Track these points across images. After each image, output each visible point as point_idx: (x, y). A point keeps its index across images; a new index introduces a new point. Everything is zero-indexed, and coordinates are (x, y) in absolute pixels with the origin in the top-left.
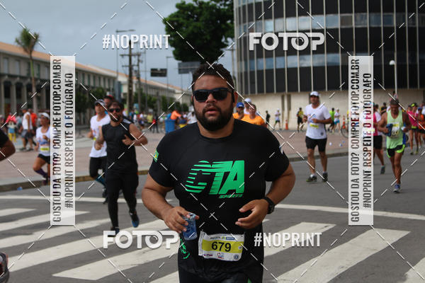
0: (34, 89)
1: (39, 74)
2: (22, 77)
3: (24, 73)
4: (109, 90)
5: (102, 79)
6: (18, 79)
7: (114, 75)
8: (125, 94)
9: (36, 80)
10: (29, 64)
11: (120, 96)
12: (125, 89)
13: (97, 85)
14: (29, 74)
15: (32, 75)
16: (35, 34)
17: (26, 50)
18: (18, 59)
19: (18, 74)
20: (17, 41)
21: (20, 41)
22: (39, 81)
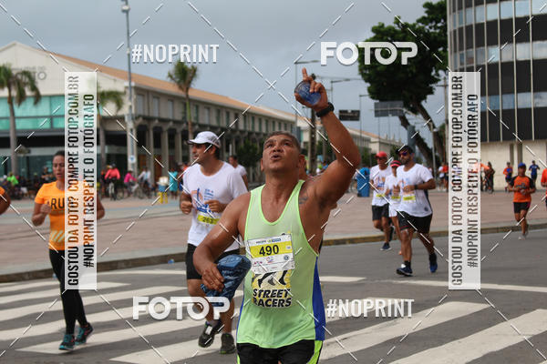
1: (197, 118)
2: (176, 122)
3: (179, 117)
5: (277, 124)
6: (171, 123)
7: (292, 118)
8: (305, 143)
9: (193, 125)
10: (185, 105)
12: (306, 137)
14: (184, 117)
15: (188, 119)
16: (193, 67)
17: (180, 88)
18: (172, 98)
19: (171, 117)
20: (170, 76)
21: (174, 76)
22: (197, 127)
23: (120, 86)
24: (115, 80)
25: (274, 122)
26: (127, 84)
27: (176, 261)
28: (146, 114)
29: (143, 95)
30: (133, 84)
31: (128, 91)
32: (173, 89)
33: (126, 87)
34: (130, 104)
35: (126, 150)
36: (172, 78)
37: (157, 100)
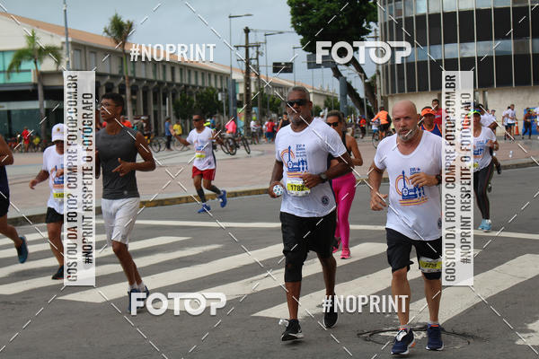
0: (128, 91)
1: (134, 72)
2: (113, 76)
3: (115, 71)
4: (221, 90)
5: (213, 77)
6: (109, 78)
7: (227, 71)
8: (241, 95)
9: (130, 79)
10: (122, 59)
11: (235, 97)
12: (241, 89)
13: (207, 84)
14: (121, 71)
15: (125, 74)
16: (129, 22)
17: (117, 42)
19: (108, 72)
20: (106, 31)
21: (110, 31)
22: (134, 81)
23: (57, 41)
24: (52, 36)
25: (210, 75)
26: (64, 39)
28: (84, 69)
29: (80, 50)
30: (70, 40)
31: (65, 47)
32: (109, 43)
33: (63, 43)
34: (67, 59)
36: (108, 34)
37: (93, 55)
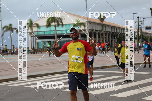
0: (104, 35)
1: (106, 29)
2: (100, 31)
8: (136, 36)
10: (102, 26)
14: (102, 29)
17: (101, 21)
18: (99, 24)
19: (98, 29)
21: (99, 18)
22: (106, 32)
23: (84, 21)
24: (83, 20)
26: (86, 21)
27: (101, 69)
28: (92, 29)
29: (91, 24)
30: (88, 21)
31: (87, 23)
32: (99, 22)
33: (86, 22)
34: (87, 26)
35: (86, 38)
36: (99, 19)
37: (94, 25)
